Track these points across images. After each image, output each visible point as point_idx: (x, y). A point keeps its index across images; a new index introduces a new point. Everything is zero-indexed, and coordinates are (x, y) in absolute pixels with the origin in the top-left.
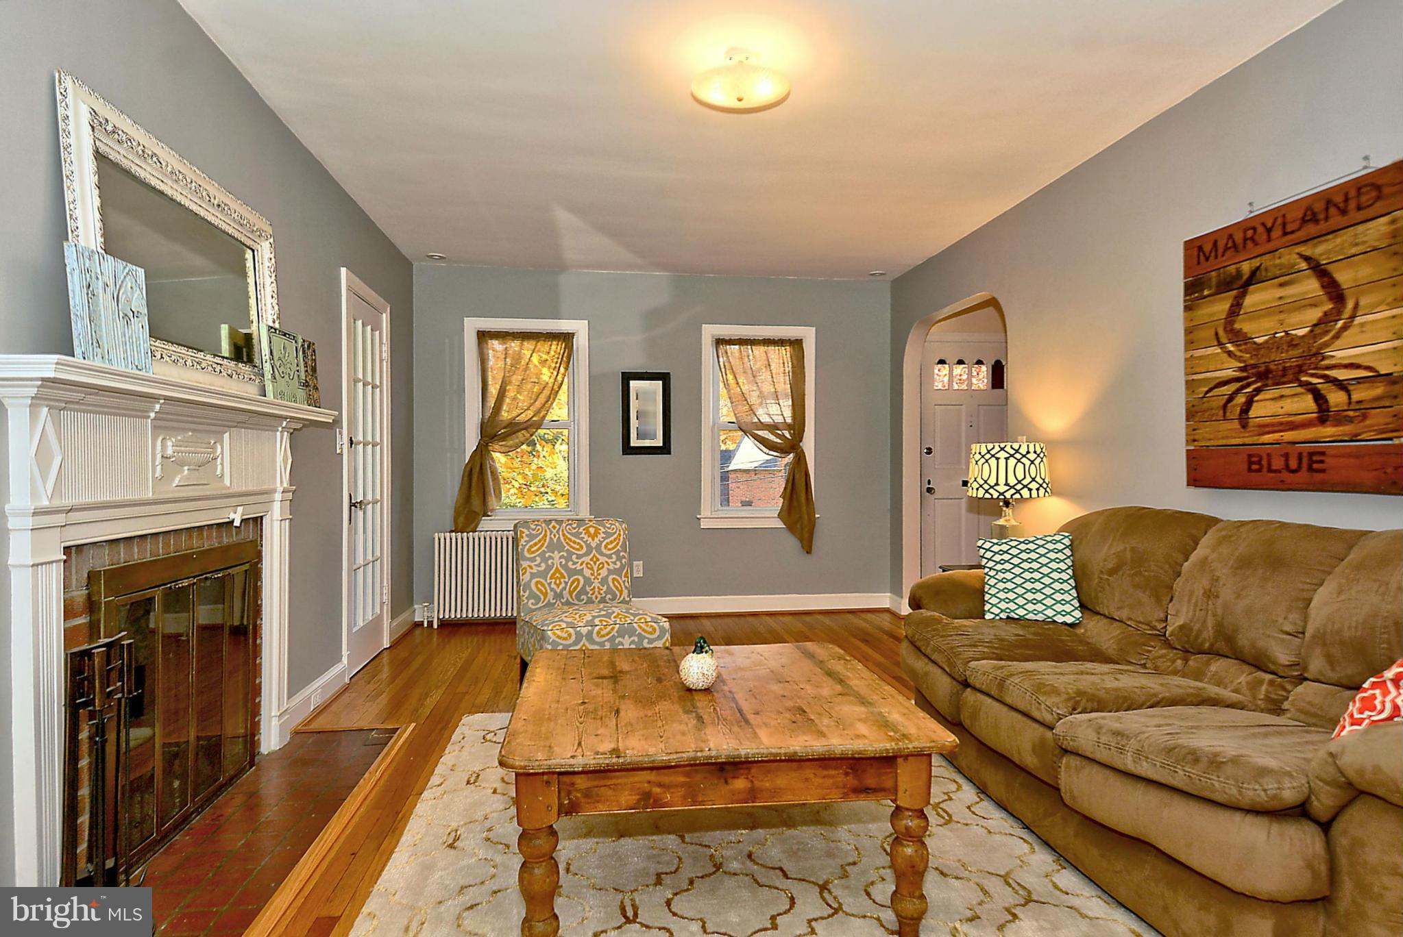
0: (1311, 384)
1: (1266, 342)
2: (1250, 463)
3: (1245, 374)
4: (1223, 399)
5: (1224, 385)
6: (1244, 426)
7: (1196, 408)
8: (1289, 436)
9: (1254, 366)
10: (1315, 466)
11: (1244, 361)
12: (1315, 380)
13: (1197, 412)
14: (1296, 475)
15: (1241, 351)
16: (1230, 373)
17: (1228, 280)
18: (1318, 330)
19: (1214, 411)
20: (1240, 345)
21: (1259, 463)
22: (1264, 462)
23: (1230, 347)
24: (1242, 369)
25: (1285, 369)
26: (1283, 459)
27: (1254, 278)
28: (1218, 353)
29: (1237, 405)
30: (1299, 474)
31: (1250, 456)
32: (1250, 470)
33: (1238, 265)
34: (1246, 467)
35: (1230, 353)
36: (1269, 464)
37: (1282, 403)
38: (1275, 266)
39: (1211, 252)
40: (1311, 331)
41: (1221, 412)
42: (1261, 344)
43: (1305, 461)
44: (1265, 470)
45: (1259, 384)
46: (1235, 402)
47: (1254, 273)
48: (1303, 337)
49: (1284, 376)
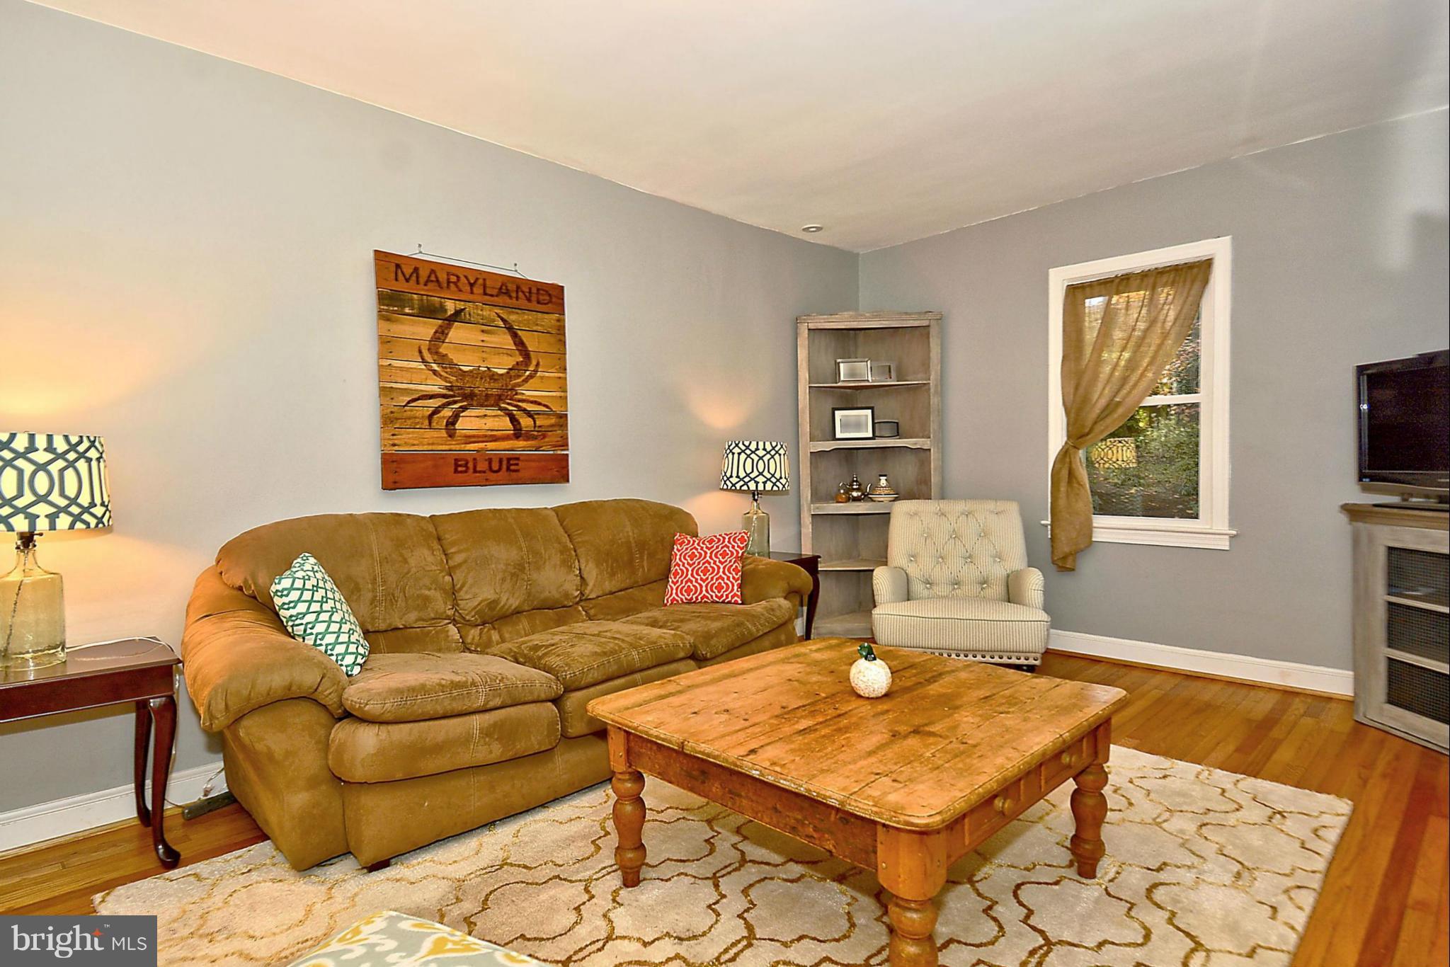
0: (508, 410)
1: (471, 371)
2: (457, 466)
3: (451, 393)
4: (428, 411)
5: (430, 399)
6: (451, 436)
7: (395, 415)
8: (490, 445)
9: (461, 388)
10: (512, 467)
11: (450, 382)
12: (511, 408)
13: (397, 419)
14: (499, 474)
15: (446, 372)
16: (436, 390)
17: (432, 308)
18: (512, 373)
19: (417, 420)
20: (446, 368)
21: (466, 465)
22: (471, 465)
23: (435, 367)
24: (447, 388)
25: (487, 395)
26: (487, 463)
27: (457, 316)
28: (422, 369)
29: (444, 417)
30: (500, 473)
31: (456, 460)
32: (456, 471)
33: (443, 300)
34: (452, 469)
35: (435, 372)
36: (475, 467)
37: (484, 421)
38: (478, 315)
39: (411, 276)
40: (508, 373)
41: (427, 422)
42: (465, 372)
43: (505, 463)
44: (471, 470)
45: (465, 403)
46: (441, 414)
47: (458, 313)
48: (502, 375)
49: (486, 400)
